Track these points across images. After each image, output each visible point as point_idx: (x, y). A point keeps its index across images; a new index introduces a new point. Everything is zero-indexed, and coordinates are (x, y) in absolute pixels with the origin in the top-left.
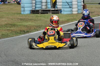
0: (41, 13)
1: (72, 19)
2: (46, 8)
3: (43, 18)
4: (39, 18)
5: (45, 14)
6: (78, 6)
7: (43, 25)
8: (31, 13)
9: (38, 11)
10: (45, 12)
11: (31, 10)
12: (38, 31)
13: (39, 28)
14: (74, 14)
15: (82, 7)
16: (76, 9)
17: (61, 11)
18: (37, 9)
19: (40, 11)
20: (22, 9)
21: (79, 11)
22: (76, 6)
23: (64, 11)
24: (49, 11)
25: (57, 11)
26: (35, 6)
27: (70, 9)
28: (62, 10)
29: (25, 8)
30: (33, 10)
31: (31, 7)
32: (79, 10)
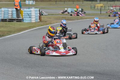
0: (9, 21)
1: (32, 26)
2: (12, 18)
3: (11, 26)
4: (8, 25)
5: (12, 22)
6: (36, 17)
7: (13, 30)
9: (6, 20)
10: (11, 20)
12: (10, 35)
13: (11, 32)
14: (33, 23)
15: (38, 17)
23: (25, 20)
24: (14, 20)
25: (20, 20)
26: (4, 16)
27: (30, 18)
28: (24, 19)
31: (1, 17)
32: (36, 19)
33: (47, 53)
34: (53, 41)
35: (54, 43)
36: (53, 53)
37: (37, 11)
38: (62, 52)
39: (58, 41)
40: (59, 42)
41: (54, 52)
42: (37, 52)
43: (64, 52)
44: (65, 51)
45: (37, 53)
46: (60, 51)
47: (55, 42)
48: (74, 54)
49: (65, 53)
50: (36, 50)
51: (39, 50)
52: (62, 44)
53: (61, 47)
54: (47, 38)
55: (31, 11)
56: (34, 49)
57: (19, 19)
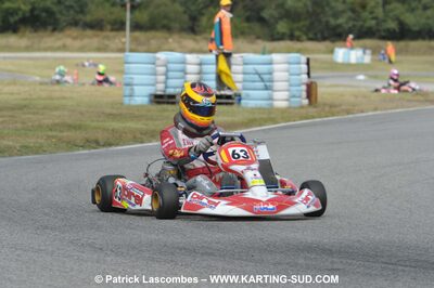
6: (291, 85)
8: (151, 102)
9: (173, 96)
11: (151, 95)
15: (304, 87)
16: (285, 95)
17: (240, 100)
18: (170, 91)
19: (178, 98)
20: (127, 90)
21: (293, 99)
22: (284, 85)
23: (248, 97)
25: (229, 97)
26: (165, 83)
27: (266, 92)
28: (243, 96)
29: (135, 88)
30: (159, 93)
31: (153, 85)
32: (294, 96)
33: (188, 205)
34: (209, 151)
35: (220, 162)
36: (216, 204)
37: (299, 63)
38: (258, 201)
39: (238, 150)
40: (242, 154)
41: (223, 202)
42: (139, 200)
43: (271, 201)
44: (271, 196)
45: (138, 207)
46: (249, 195)
47: (223, 153)
48: (312, 209)
49: (271, 207)
50: (130, 194)
51: (145, 192)
52: (255, 166)
53: (252, 176)
54: (182, 136)
55: (271, 63)
56: (124, 188)
57: (223, 92)
